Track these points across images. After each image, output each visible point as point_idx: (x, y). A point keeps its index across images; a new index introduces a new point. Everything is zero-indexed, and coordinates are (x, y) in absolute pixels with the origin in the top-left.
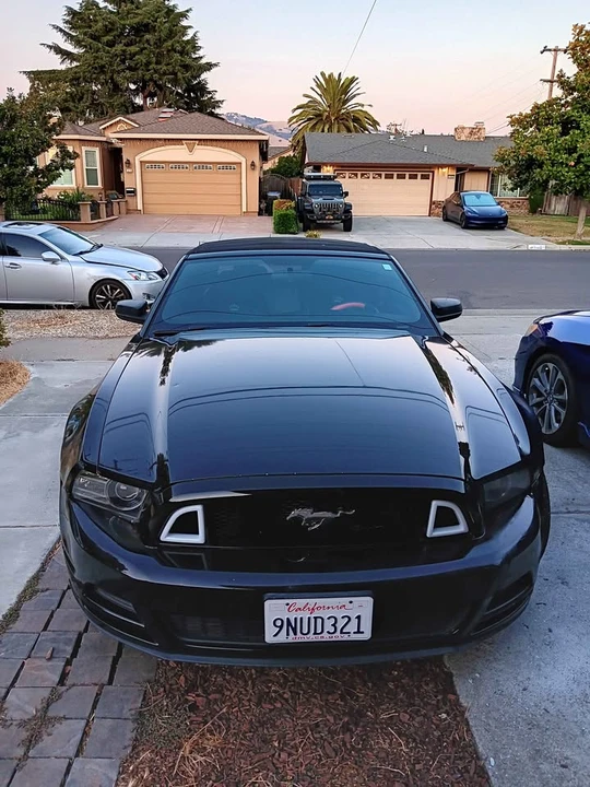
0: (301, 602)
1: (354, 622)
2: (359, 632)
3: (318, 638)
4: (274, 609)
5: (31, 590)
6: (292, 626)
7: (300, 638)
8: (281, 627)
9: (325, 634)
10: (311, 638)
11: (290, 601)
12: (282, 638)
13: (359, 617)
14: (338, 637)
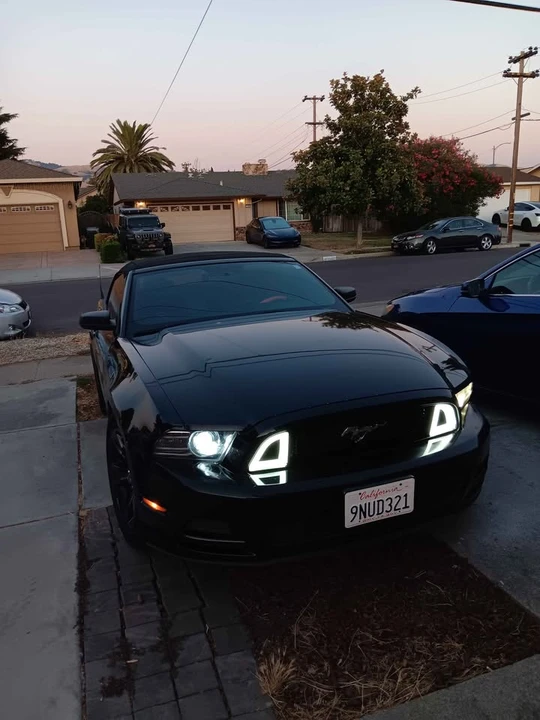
0: (368, 491)
1: (403, 499)
2: (406, 507)
3: (380, 518)
4: (352, 499)
5: (84, 561)
6: (363, 511)
7: (369, 520)
8: (356, 513)
9: (385, 514)
10: (376, 518)
11: (362, 491)
12: (357, 522)
13: (406, 495)
14: (394, 514)
